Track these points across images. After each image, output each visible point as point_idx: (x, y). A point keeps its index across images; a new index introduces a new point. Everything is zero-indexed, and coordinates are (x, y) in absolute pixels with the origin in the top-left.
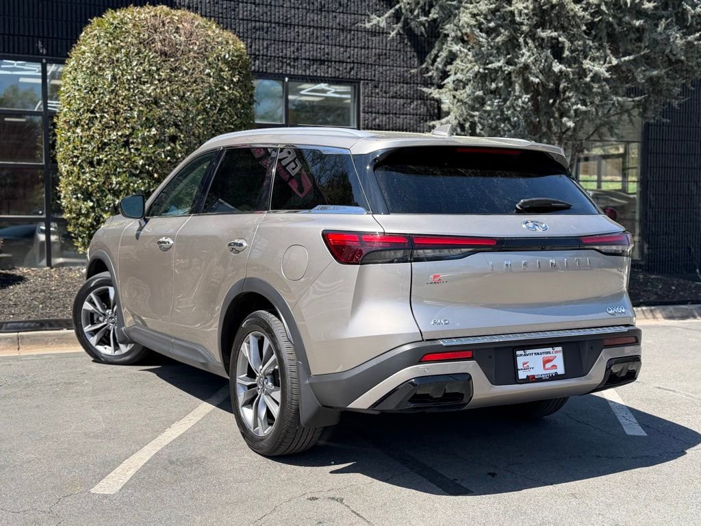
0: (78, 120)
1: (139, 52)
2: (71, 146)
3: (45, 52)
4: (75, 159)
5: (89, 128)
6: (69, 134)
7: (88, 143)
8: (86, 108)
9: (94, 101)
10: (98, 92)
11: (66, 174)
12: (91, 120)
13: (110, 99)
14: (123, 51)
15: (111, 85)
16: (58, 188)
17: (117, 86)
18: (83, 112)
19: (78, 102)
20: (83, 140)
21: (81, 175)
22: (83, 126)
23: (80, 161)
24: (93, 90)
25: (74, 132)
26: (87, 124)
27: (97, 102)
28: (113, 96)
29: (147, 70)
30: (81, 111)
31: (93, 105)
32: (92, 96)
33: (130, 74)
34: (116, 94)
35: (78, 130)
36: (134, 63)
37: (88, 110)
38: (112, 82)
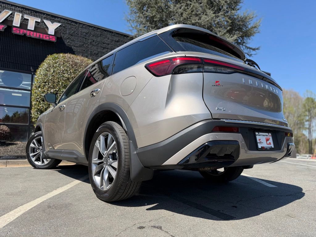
0: (39, 86)
1: (64, 64)
2: (36, 95)
3: (33, 70)
4: (37, 99)
5: (43, 88)
6: (36, 91)
7: (43, 93)
8: (43, 81)
9: (46, 79)
10: (47, 76)
11: (34, 105)
12: (44, 85)
13: (52, 78)
14: (58, 63)
15: (52, 74)
16: (31, 111)
17: (55, 74)
18: (42, 83)
19: (40, 80)
20: (41, 92)
21: (39, 104)
22: (41, 87)
23: (39, 100)
24: (46, 75)
25: (38, 90)
26: (43, 87)
27: (47, 79)
28: (53, 77)
29: (66, 69)
30: (41, 82)
31: (46, 80)
32: (45, 77)
33: (60, 70)
34: (54, 77)
35: (40, 89)
36: (62, 67)
37: (44, 82)
38: (53, 73)
